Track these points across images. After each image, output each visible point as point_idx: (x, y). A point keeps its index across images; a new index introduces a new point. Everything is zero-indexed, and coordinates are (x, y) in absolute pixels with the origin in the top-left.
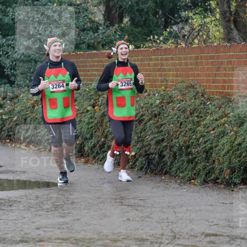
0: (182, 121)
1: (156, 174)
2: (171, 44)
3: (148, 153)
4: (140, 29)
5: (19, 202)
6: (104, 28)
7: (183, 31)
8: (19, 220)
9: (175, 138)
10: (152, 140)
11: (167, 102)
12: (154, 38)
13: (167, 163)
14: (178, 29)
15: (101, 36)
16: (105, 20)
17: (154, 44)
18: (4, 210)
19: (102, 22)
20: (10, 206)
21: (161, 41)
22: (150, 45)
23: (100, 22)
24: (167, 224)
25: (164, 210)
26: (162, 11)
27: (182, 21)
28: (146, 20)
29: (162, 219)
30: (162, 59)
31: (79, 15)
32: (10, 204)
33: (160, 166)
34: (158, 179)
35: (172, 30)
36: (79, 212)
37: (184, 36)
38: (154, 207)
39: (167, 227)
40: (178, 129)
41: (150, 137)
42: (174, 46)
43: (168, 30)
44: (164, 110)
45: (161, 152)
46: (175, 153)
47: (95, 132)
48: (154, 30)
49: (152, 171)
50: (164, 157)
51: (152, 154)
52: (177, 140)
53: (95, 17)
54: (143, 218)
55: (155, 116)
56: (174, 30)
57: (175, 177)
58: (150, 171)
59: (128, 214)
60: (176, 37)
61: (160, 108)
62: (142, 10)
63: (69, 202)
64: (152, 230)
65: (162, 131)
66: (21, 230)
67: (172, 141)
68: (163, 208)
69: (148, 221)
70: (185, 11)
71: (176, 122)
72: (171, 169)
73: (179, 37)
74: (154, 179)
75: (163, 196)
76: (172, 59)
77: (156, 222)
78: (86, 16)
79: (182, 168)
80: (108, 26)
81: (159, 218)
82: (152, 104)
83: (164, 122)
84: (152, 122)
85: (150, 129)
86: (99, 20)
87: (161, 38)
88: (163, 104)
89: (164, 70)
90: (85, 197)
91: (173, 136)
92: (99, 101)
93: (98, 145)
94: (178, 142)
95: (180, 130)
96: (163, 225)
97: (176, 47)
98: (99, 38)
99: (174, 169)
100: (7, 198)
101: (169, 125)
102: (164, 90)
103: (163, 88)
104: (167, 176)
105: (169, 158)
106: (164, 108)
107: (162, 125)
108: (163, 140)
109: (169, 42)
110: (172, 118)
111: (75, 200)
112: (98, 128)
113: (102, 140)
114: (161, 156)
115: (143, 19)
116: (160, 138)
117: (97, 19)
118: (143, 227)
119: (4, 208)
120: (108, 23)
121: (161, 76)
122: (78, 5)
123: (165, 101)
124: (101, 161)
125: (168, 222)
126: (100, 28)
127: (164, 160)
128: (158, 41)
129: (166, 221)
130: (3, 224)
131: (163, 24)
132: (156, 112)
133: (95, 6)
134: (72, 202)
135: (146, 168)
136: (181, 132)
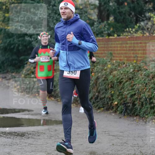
0: (147, 82)
1: (131, 116)
2: (140, 34)
3: (126, 102)
4: (120, 24)
5: (44, 133)
6: (97, 24)
7: (148, 25)
8: (44, 145)
9: (143, 93)
10: (128, 94)
11: (137, 71)
12: (129, 30)
13: (137, 109)
14: (145, 24)
15: (96, 29)
16: (98, 18)
17: (129, 34)
18: (35, 138)
19: (96, 20)
20: (38, 136)
21: (133, 32)
22: (127, 34)
23: (95, 20)
24: (138, 147)
25: (135, 139)
26: (134, 13)
27: (147, 19)
28: (124, 18)
29: (135, 144)
30: (134, 43)
31: (82, 15)
32: (38, 135)
33: (133, 110)
34: (132, 119)
35: (140, 25)
36: (82, 140)
37: (148, 29)
38: (130, 137)
39: (138, 149)
40: (144, 87)
41: (127, 93)
42: (141, 35)
43: (138, 25)
44: (135, 75)
45: (134, 102)
46: (143, 103)
47: (92, 89)
48: (129, 25)
49: (128, 114)
50: (135, 105)
51: (128, 103)
52: (143, 95)
53: (92, 16)
54: (122, 144)
55: (130, 79)
56: (142, 25)
57: (143, 118)
58: (127, 114)
59: (113, 141)
60: (143, 29)
61: (133, 74)
62: (122, 12)
63: (76, 133)
64: (128, 151)
65: (134, 89)
66: (46, 151)
67: (140, 95)
68: (135, 137)
69: (126, 146)
70: (148, 13)
71: (143, 83)
72: (140, 113)
73: (145, 29)
74: (129, 119)
75: (135, 130)
76: (141, 43)
77: (131, 146)
78: (86, 16)
79: (147, 112)
80: (100, 23)
81: (132, 143)
82: (128, 72)
83: (135, 83)
84: (128, 83)
85: (127, 88)
86: (95, 18)
87: (134, 30)
88: (135, 72)
89: (135, 50)
90: (86, 130)
91: (141, 92)
92: (94, 70)
93: (94, 98)
94: (145, 96)
95: (146, 88)
96: (135, 148)
97: (143, 35)
98: (95, 30)
99: (142, 113)
100: (37, 131)
101: (139, 85)
102: (136, 63)
103: (135, 61)
104: (138, 117)
105: (139, 106)
106: (136, 74)
107: (134, 85)
108: (135, 94)
109: (139, 32)
110: (141, 81)
111: (80, 132)
112: (94, 87)
113: (97, 94)
114: (134, 105)
115: (122, 18)
116: (133, 93)
117: (93, 18)
118: (122, 150)
119: (35, 137)
120: (100, 20)
121: (133, 54)
122: (81, 9)
123: (136, 70)
124: (96, 107)
125: (138, 146)
126: (95, 23)
127: (135, 107)
128: (132, 32)
129: (137, 145)
130: (34, 147)
131: (135, 21)
132: (131, 77)
133: (92, 10)
134: (78, 134)
135: (124, 112)
136: (146, 89)
